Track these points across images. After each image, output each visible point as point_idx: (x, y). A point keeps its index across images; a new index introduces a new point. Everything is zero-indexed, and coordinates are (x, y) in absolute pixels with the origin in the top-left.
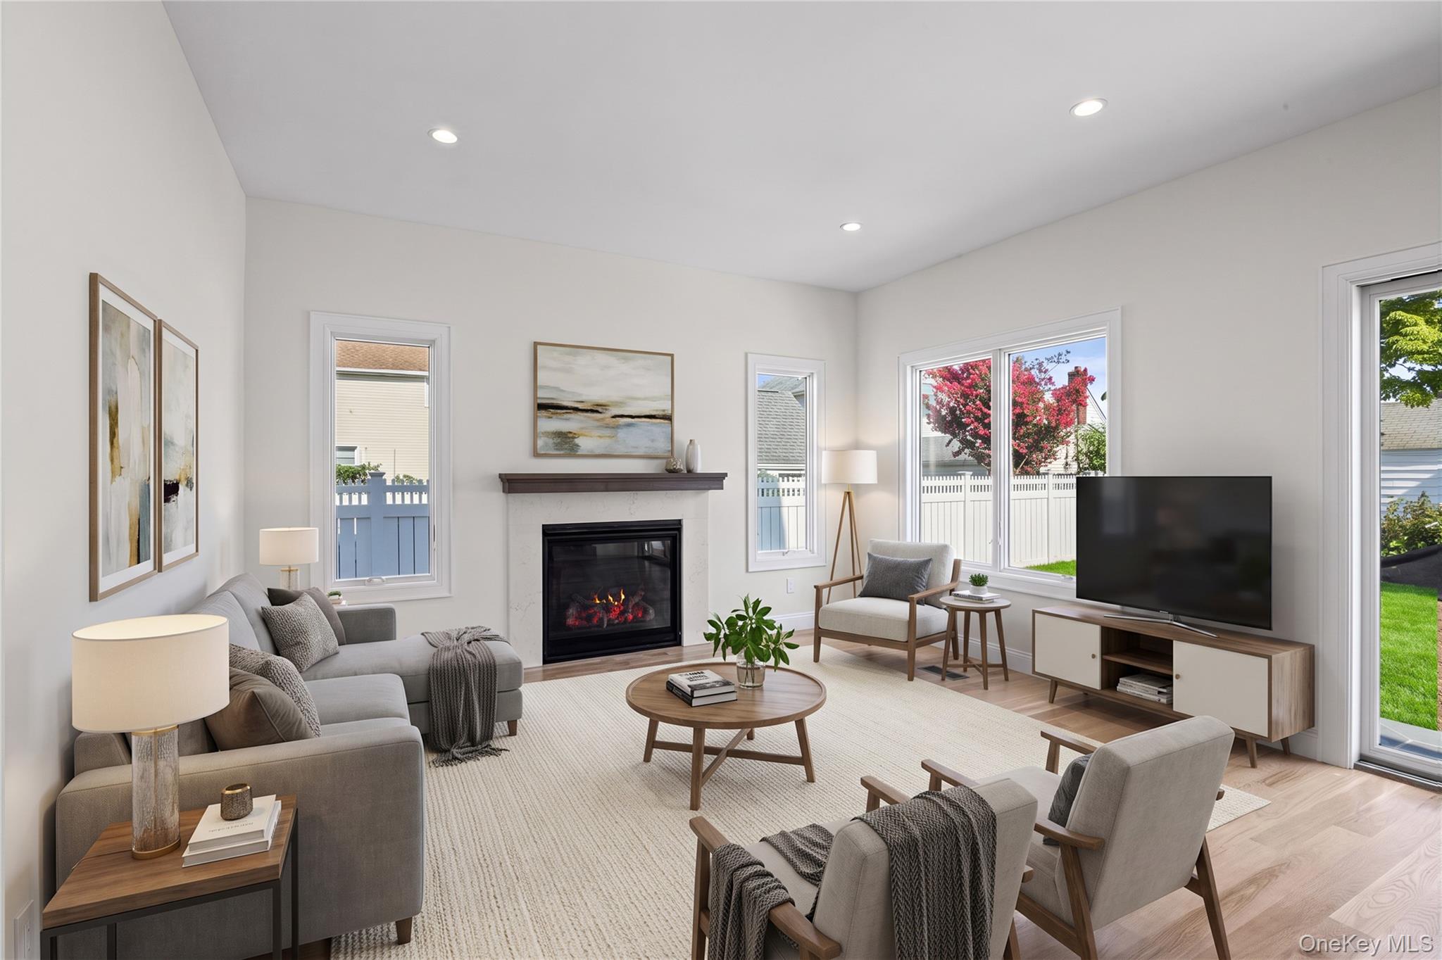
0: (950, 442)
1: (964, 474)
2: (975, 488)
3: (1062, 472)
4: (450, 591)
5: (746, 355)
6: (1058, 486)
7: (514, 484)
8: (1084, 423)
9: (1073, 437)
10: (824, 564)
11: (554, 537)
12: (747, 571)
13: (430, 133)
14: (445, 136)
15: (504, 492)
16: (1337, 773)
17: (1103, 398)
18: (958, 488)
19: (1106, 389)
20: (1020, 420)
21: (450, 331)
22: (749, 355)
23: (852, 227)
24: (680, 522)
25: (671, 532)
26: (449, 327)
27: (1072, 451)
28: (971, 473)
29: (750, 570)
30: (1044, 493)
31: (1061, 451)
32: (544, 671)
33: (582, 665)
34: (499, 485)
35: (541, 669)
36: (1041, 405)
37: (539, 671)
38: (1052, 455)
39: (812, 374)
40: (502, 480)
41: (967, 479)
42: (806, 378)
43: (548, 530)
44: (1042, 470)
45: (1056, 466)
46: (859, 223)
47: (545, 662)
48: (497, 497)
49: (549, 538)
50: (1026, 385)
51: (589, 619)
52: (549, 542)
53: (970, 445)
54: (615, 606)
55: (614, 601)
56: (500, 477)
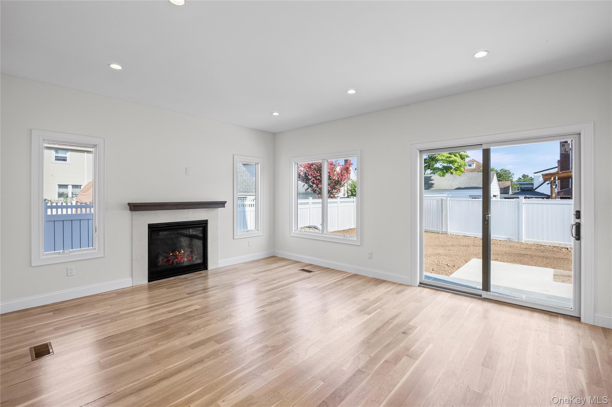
0: (304, 185)
1: (309, 198)
2: (313, 203)
3: (343, 196)
4: (104, 255)
5: (234, 155)
6: (341, 202)
7: (135, 207)
8: (350, 179)
9: (346, 184)
10: (262, 235)
11: (153, 229)
12: (234, 239)
13: (109, 65)
14: (116, 67)
15: (130, 210)
16: (414, 288)
17: (356, 169)
18: (308, 203)
19: (356, 167)
20: (330, 178)
21: (105, 141)
22: (235, 156)
23: (276, 114)
24: (207, 221)
25: (203, 225)
26: (104, 140)
27: (346, 189)
28: (312, 198)
29: (235, 238)
30: (336, 205)
31: (342, 189)
32: (148, 285)
33: (165, 281)
34: (128, 207)
35: (147, 284)
36: (335, 173)
37: (146, 285)
38: (339, 190)
39: (258, 163)
40: (129, 206)
41: (311, 200)
42: (256, 164)
43: (151, 226)
44: (336, 196)
45: (341, 194)
46: (278, 113)
47: (149, 281)
48: (128, 212)
49: (151, 229)
50: (332, 166)
51: (168, 261)
52: (150, 231)
53: (311, 186)
54: (179, 256)
55: (179, 254)
56: (129, 204)
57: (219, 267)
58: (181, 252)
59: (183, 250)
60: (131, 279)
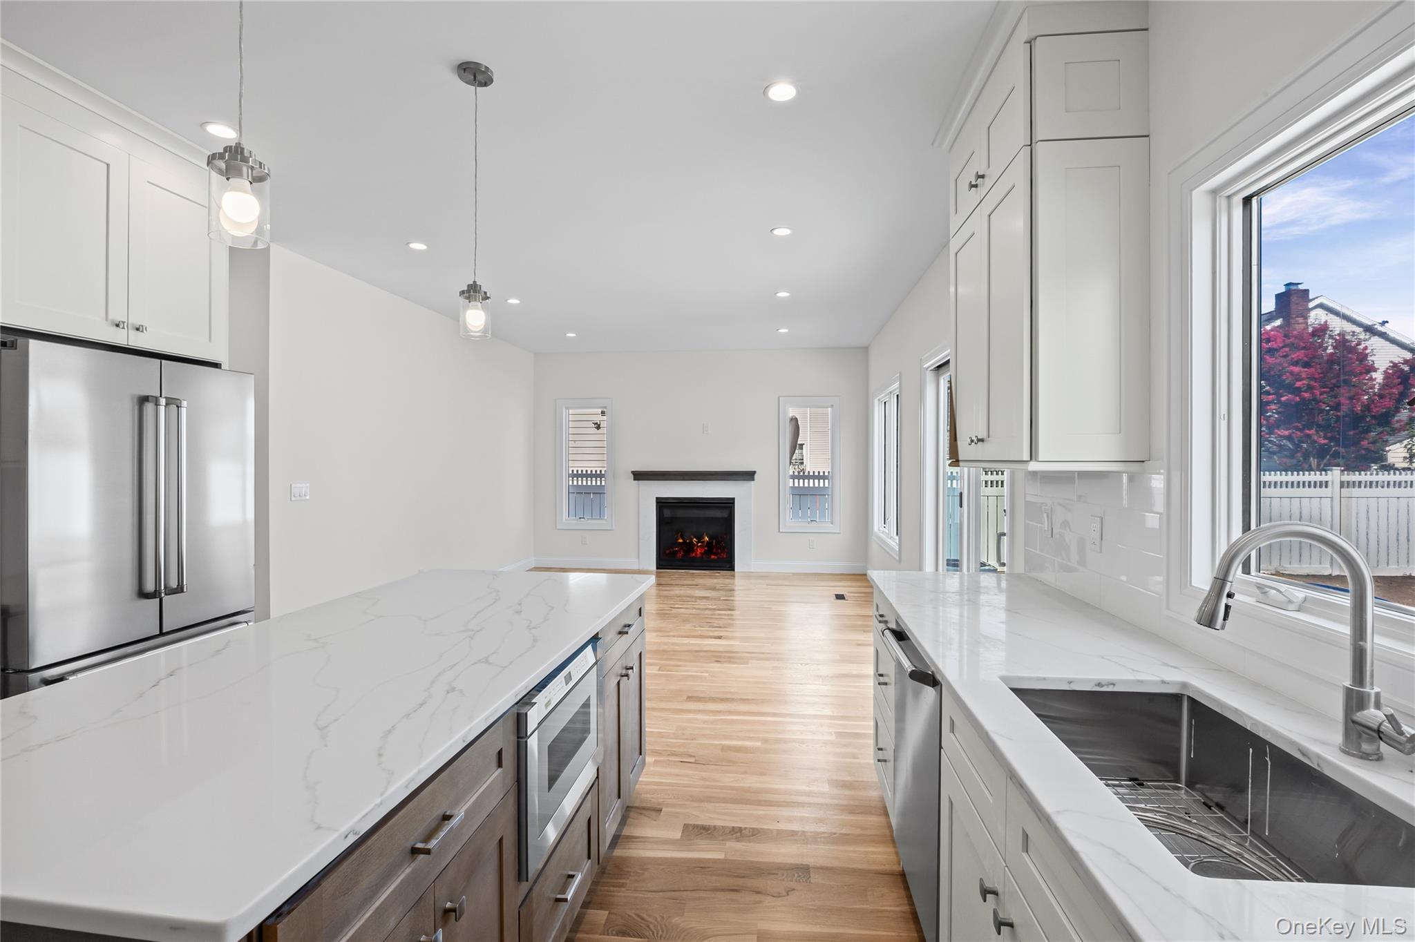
7: (639, 476)
10: (838, 532)
11: (662, 504)
12: (779, 531)
15: (634, 480)
22: (781, 398)
24: (733, 499)
25: (727, 505)
29: (782, 531)
32: (657, 573)
34: (632, 476)
35: (656, 571)
37: (654, 572)
39: (832, 405)
40: (634, 474)
43: (660, 500)
47: (658, 568)
49: (660, 504)
52: (660, 507)
54: (698, 547)
55: (698, 543)
56: (632, 472)
57: (752, 571)
58: (704, 538)
59: (707, 535)
60: (637, 560)
